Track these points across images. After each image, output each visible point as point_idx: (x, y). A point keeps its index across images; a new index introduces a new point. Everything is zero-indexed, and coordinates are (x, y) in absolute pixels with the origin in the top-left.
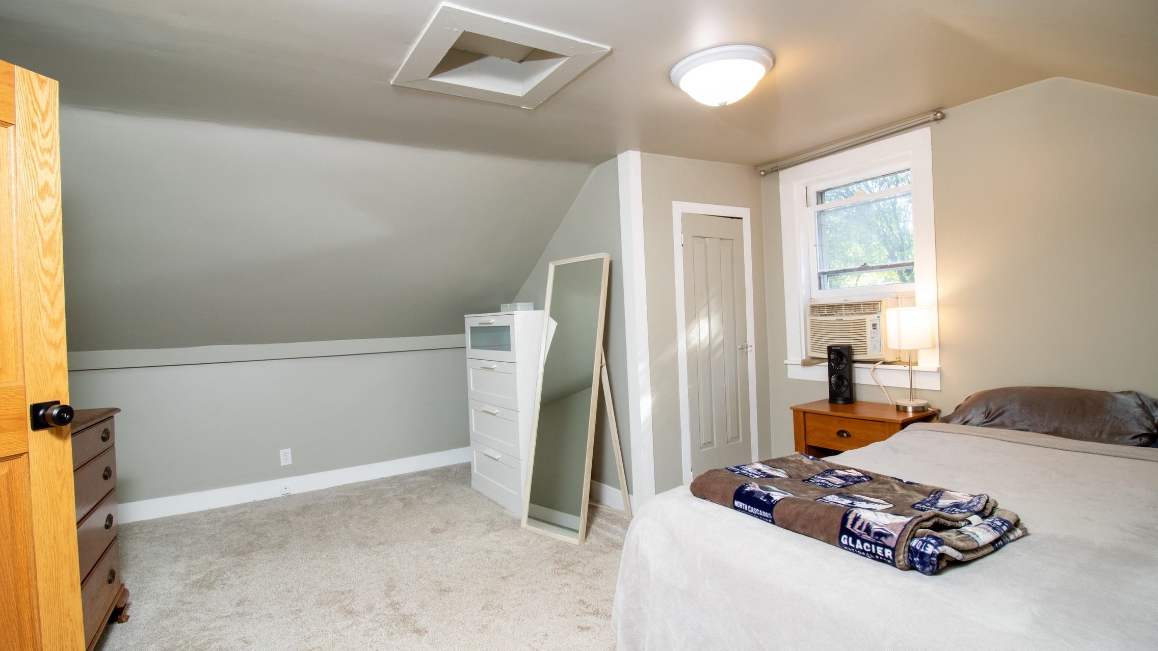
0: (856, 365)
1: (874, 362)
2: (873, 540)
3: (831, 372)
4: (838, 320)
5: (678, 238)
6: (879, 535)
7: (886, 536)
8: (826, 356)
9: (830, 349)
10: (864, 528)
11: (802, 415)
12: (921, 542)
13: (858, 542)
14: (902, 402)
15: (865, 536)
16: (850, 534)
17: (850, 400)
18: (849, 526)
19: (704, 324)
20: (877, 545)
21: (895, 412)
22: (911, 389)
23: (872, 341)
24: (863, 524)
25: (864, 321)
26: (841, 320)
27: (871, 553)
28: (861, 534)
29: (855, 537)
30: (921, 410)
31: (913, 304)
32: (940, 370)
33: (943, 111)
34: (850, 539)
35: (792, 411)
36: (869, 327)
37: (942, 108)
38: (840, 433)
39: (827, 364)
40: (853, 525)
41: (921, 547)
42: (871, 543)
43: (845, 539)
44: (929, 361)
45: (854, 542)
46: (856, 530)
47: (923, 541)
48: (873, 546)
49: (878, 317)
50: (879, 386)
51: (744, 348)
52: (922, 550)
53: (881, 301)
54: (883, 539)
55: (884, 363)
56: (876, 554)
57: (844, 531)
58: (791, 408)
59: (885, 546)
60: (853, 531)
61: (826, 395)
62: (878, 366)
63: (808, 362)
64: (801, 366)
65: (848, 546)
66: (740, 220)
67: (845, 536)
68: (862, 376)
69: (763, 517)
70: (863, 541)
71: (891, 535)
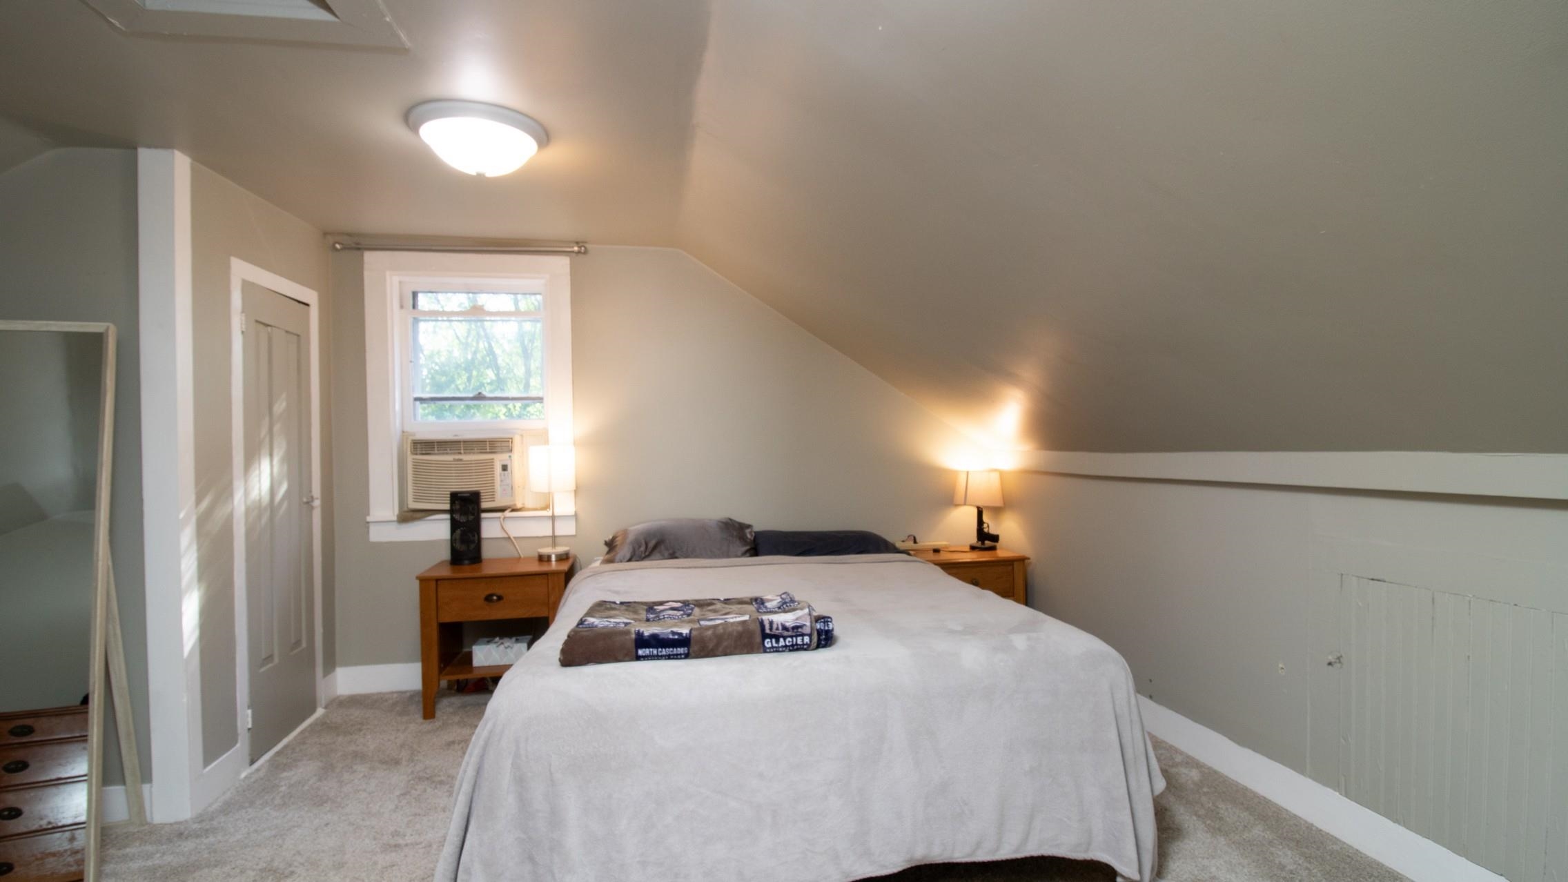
0: (484, 515)
1: (502, 510)
2: (794, 634)
3: (455, 525)
4: (455, 460)
5: (237, 323)
6: (796, 628)
7: (801, 627)
8: (447, 507)
9: (455, 497)
10: (780, 627)
11: (433, 584)
12: (822, 624)
13: (781, 640)
14: (545, 551)
15: (786, 633)
16: (771, 636)
17: (476, 558)
18: (768, 631)
19: (265, 465)
20: (797, 636)
21: (537, 563)
22: (554, 537)
23: (501, 485)
24: (778, 625)
25: (492, 461)
26: (461, 460)
27: (793, 645)
28: (781, 633)
29: (777, 638)
30: (565, 557)
31: (546, 442)
32: (576, 516)
33: (587, 245)
34: (774, 640)
35: (418, 582)
36: (498, 468)
37: (586, 242)
38: (488, 599)
39: (448, 516)
40: (771, 629)
41: (825, 627)
42: (792, 637)
43: (768, 643)
44: (565, 505)
45: (777, 641)
46: (775, 632)
47: (824, 622)
48: (794, 639)
49: (510, 457)
50: (509, 538)
51: (309, 503)
52: (826, 628)
53: (512, 439)
54: (800, 630)
55: (513, 510)
56: (797, 644)
57: (765, 636)
58: (417, 578)
59: (803, 635)
60: (772, 633)
61: (446, 554)
62: (508, 514)
63: (408, 516)
64: (396, 524)
65: (773, 647)
66: (306, 307)
67: (768, 640)
68: (490, 528)
69: (677, 655)
70: (785, 638)
71: (804, 625)
